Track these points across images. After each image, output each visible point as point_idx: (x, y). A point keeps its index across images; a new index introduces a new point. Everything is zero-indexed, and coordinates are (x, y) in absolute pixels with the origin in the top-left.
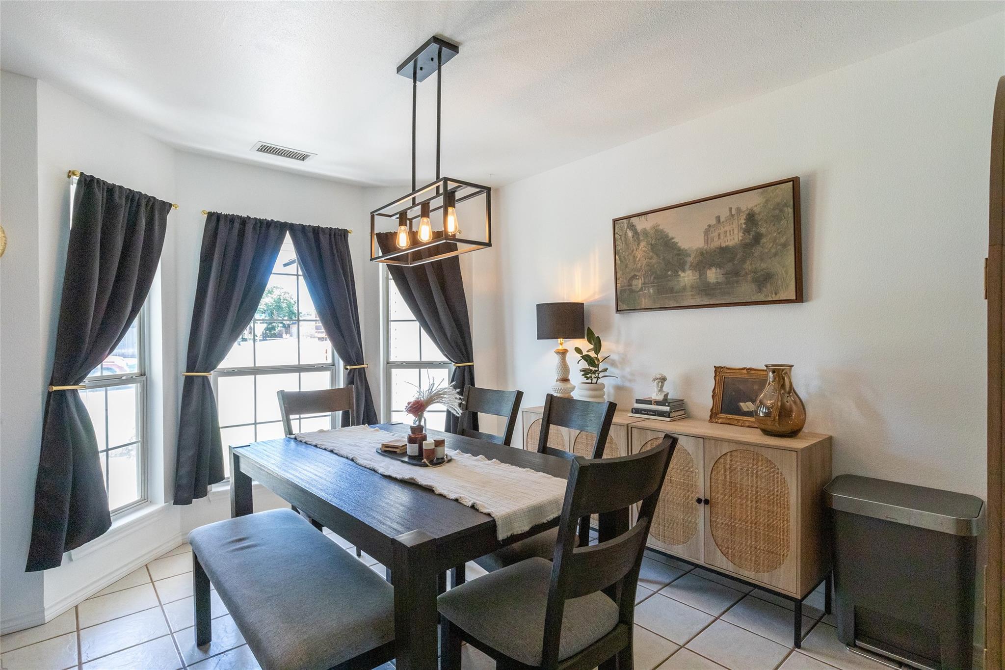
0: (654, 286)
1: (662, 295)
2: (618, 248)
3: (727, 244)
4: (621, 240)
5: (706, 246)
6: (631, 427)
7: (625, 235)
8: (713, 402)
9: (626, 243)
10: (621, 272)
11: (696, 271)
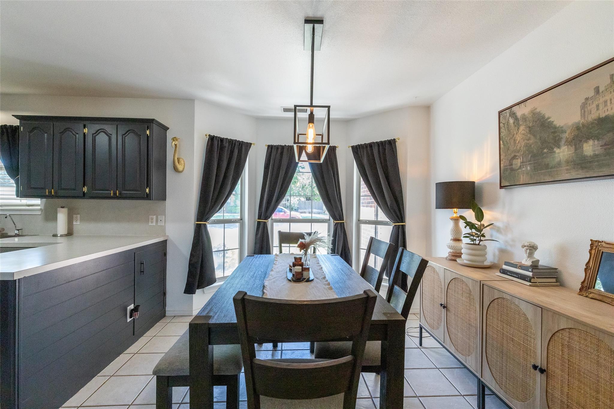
0: (531, 164)
1: (537, 171)
2: (502, 134)
3: (607, 113)
4: (505, 127)
5: (583, 120)
6: (483, 284)
7: (508, 123)
8: (586, 276)
9: (508, 130)
10: (504, 155)
11: (572, 146)
